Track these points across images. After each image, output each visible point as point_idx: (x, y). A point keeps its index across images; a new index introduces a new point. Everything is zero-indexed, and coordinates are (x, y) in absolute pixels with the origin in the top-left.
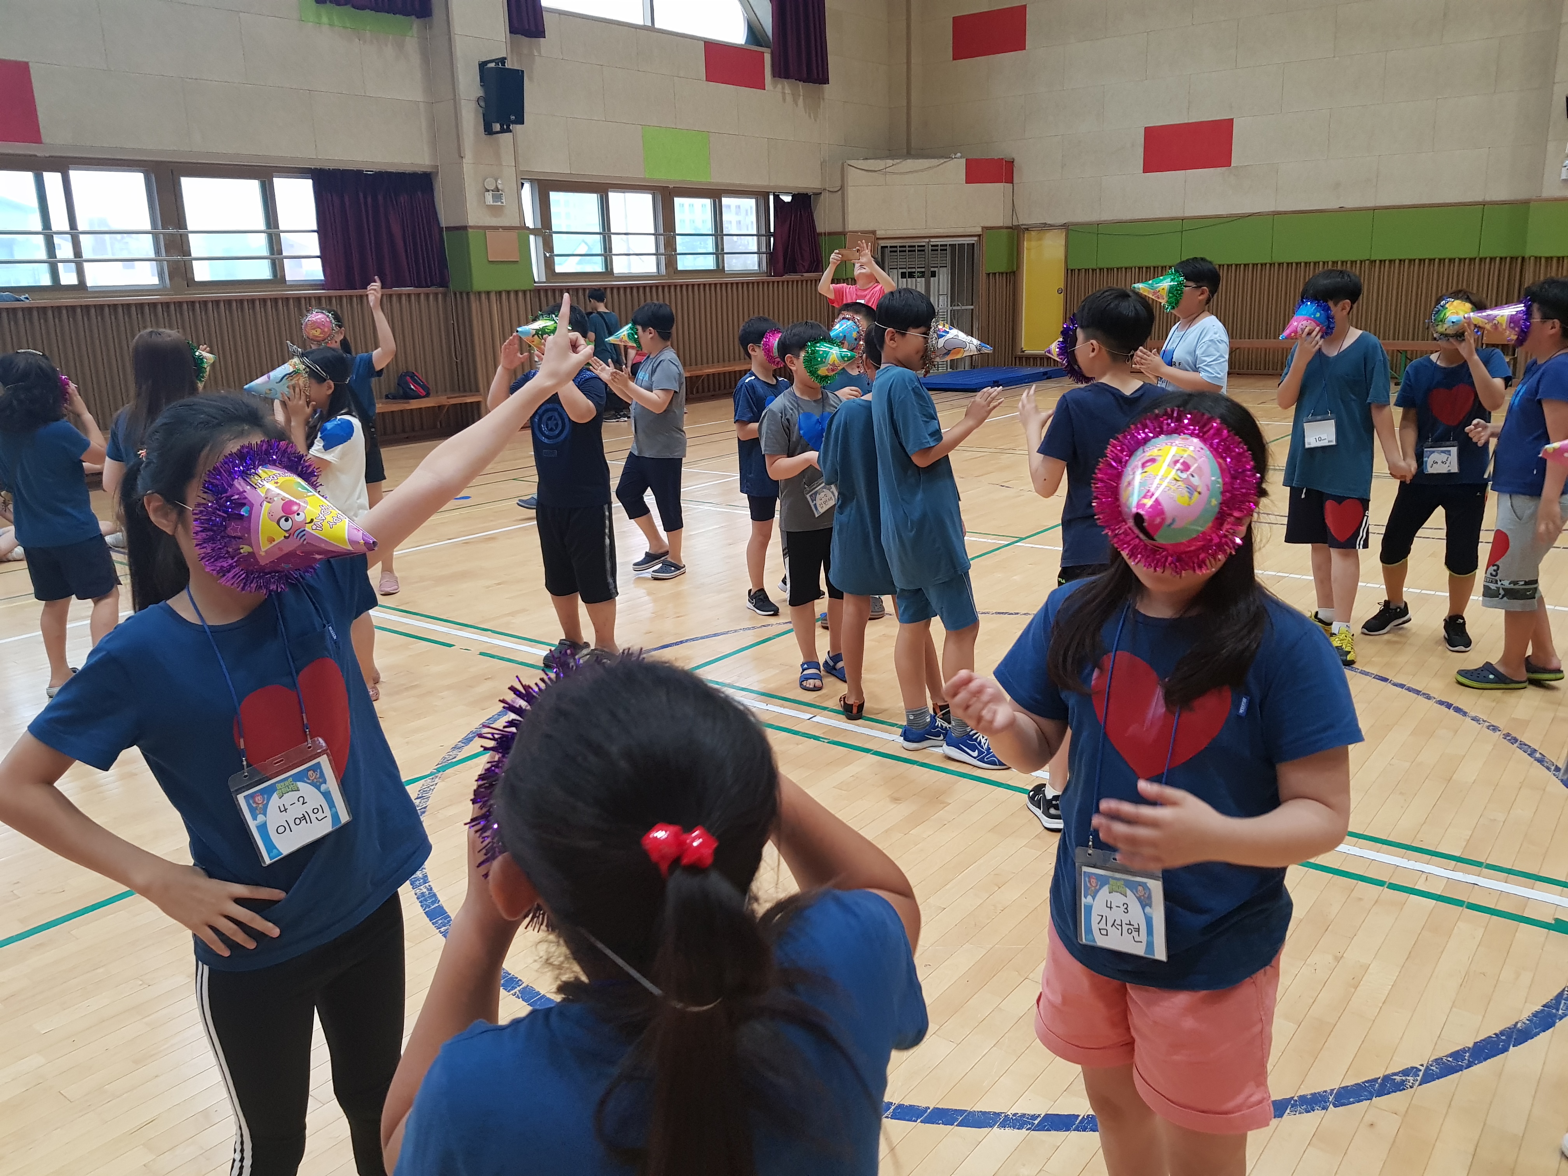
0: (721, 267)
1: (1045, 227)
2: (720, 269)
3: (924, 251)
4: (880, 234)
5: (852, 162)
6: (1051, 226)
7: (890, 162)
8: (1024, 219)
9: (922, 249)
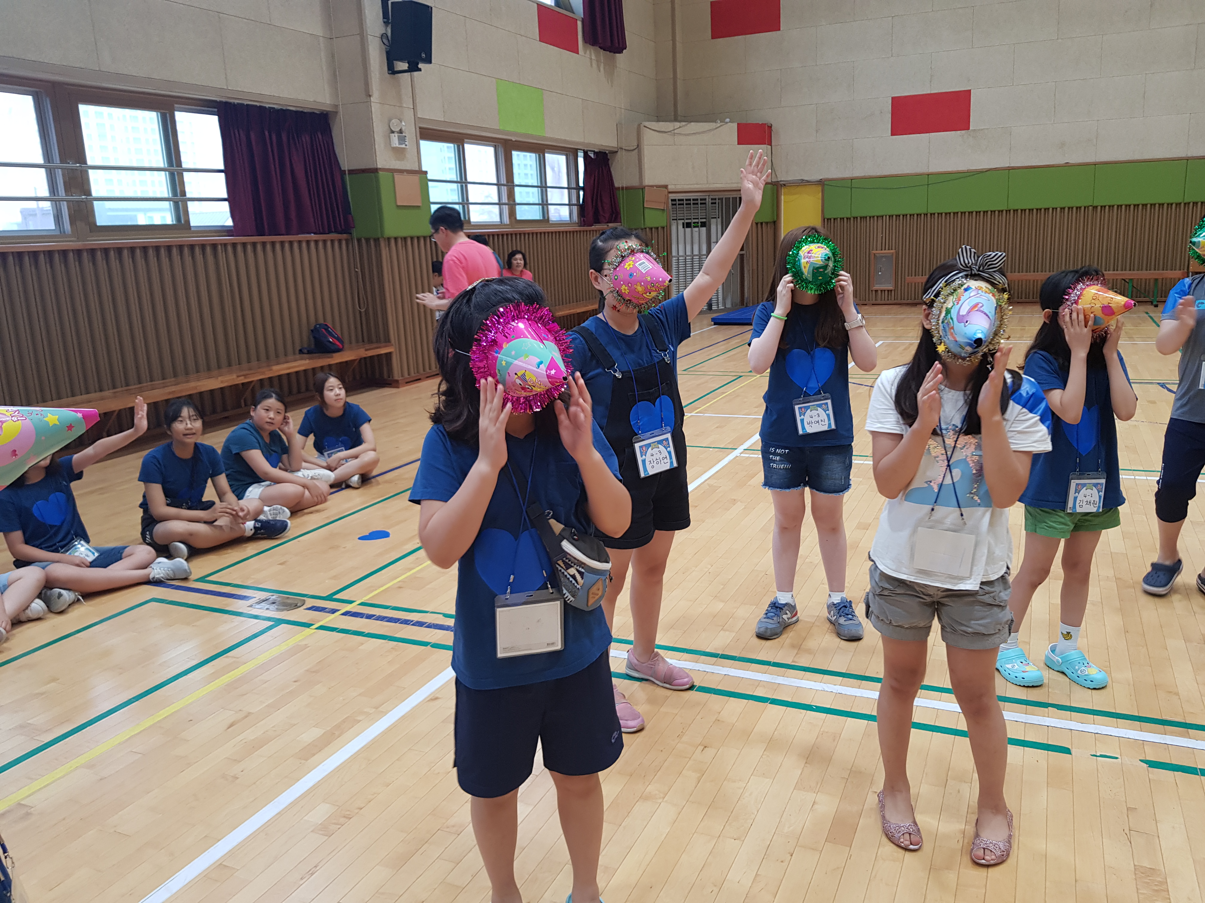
0: (546, 218)
1: (803, 183)
2: (545, 220)
3: (705, 204)
4: (671, 188)
5: (647, 124)
6: (808, 181)
7: (677, 124)
8: (782, 177)
9: (703, 202)
